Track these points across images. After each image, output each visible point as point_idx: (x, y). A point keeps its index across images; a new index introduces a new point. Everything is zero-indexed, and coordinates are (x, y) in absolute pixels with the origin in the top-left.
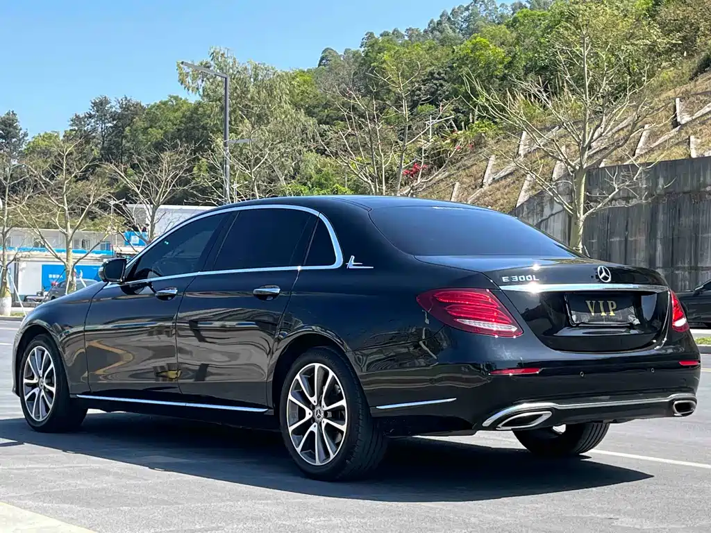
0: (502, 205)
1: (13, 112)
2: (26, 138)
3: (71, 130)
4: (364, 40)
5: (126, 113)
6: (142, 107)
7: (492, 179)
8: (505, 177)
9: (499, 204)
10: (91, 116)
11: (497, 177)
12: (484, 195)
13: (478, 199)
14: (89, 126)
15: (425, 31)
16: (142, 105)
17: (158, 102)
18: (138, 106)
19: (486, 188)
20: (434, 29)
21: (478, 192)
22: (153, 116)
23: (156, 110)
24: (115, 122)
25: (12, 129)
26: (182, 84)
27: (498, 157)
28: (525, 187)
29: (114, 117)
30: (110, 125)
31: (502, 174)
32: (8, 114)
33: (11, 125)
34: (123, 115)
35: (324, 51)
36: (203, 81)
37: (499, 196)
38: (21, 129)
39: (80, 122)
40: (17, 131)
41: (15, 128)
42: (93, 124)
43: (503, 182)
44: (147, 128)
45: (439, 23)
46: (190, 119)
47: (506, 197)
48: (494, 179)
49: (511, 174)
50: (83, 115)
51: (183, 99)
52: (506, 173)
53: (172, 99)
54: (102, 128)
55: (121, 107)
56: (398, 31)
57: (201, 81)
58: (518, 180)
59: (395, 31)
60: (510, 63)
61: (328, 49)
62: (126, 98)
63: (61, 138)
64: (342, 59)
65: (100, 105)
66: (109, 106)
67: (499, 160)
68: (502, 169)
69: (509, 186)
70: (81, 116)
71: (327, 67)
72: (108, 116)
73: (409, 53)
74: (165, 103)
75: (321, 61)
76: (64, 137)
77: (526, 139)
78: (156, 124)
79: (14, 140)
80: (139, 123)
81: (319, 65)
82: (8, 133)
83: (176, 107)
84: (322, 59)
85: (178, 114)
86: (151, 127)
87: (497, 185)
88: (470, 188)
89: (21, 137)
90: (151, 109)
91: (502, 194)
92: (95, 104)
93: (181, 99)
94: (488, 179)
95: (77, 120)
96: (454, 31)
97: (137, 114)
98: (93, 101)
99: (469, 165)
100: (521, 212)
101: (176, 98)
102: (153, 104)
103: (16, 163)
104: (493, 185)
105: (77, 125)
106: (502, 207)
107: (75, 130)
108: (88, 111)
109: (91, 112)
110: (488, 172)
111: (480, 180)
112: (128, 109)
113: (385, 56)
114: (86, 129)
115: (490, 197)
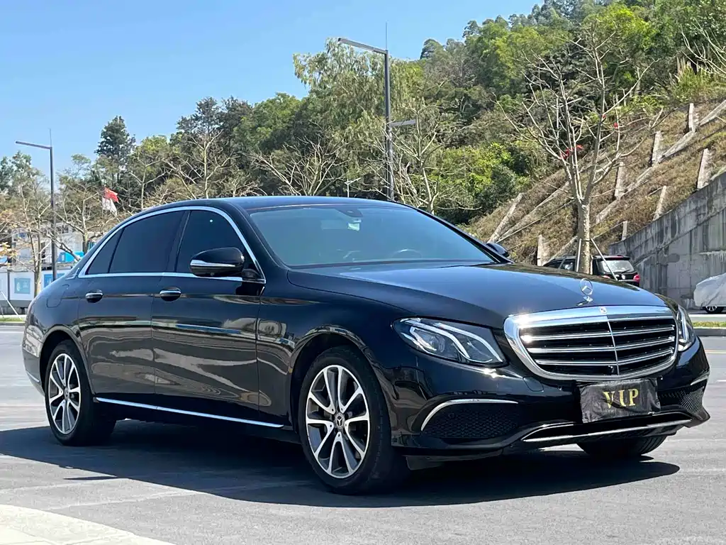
0: (680, 183)
1: (120, 117)
2: (133, 144)
3: (177, 133)
4: (467, 30)
5: (233, 113)
6: (248, 107)
7: (661, 156)
8: (678, 153)
9: (677, 182)
10: (197, 118)
11: (667, 154)
12: (656, 173)
13: (649, 178)
14: (196, 129)
15: (530, 17)
16: (249, 104)
17: (265, 101)
18: (244, 106)
19: (655, 167)
20: (539, 14)
21: (647, 172)
22: (260, 115)
23: (264, 108)
24: (222, 124)
25: (119, 135)
26: (298, 77)
27: (665, 133)
28: (704, 163)
29: (222, 117)
30: (217, 126)
31: (672, 150)
32: (116, 119)
33: (118, 131)
34: (230, 115)
35: (426, 43)
36: (320, 73)
37: (674, 175)
38: (128, 135)
39: (187, 125)
40: (125, 137)
41: (123, 134)
42: (200, 126)
43: (675, 159)
44: (255, 128)
45: (544, 8)
46: (299, 116)
47: (682, 174)
48: (663, 156)
49: (685, 149)
50: (190, 118)
51: (291, 96)
52: (677, 150)
53: (280, 97)
54: (209, 130)
55: (228, 108)
56: (501, 18)
57: (318, 73)
58: (695, 156)
59: (498, 18)
60: (658, 35)
61: (429, 40)
62: (232, 98)
63: (168, 141)
64: (445, 50)
65: (206, 106)
66: (215, 107)
67: (666, 136)
68: (671, 146)
69: (684, 162)
70: (188, 119)
71: (430, 59)
72: (214, 118)
73: (523, 37)
74: (272, 102)
75: (423, 53)
76: (171, 140)
77: (695, 112)
78: (264, 122)
79: (121, 146)
80: (247, 122)
81: (422, 57)
82: (115, 140)
83: (285, 105)
84: (424, 50)
85: (287, 112)
86: (260, 126)
87: (669, 163)
88: (637, 167)
89: (129, 142)
90: (259, 108)
91: (677, 171)
92: (201, 106)
93: (289, 97)
94: (657, 157)
95: (184, 123)
96: (560, 16)
97: (244, 114)
98: (199, 103)
99: (632, 143)
100: (715, 188)
101: (283, 96)
102: (260, 102)
103: (124, 169)
104: (664, 163)
105: (183, 128)
106: (680, 186)
107: (181, 133)
108: (194, 113)
109: (198, 114)
110: (656, 149)
111: (648, 159)
112: (235, 109)
113: (499, 42)
114: (193, 132)
115: (663, 176)
